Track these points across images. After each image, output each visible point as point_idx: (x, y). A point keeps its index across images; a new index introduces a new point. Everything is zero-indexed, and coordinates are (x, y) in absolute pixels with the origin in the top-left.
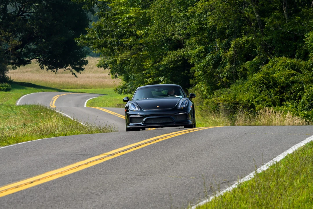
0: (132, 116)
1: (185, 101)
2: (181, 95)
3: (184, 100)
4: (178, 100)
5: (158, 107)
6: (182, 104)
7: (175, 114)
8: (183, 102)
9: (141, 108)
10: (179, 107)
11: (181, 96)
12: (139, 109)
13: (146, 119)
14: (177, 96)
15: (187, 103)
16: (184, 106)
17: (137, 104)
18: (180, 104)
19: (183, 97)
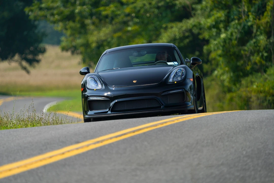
0: (92, 98)
1: (181, 70)
2: (176, 61)
3: (178, 69)
4: (169, 69)
5: (135, 82)
6: (175, 76)
7: (164, 92)
8: (176, 73)
9: (106, 85)
10: (171, 80)
11: (176, 63)
12: (104, 87)
13: (116, 103)
14: (169, 63)
15: (185, 74)
16: (179, 79)
17: (100, 78)
18: (172, 76)
19: (180, 63)
